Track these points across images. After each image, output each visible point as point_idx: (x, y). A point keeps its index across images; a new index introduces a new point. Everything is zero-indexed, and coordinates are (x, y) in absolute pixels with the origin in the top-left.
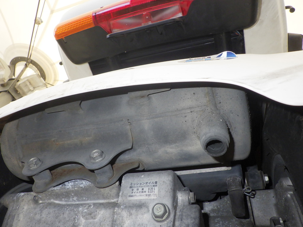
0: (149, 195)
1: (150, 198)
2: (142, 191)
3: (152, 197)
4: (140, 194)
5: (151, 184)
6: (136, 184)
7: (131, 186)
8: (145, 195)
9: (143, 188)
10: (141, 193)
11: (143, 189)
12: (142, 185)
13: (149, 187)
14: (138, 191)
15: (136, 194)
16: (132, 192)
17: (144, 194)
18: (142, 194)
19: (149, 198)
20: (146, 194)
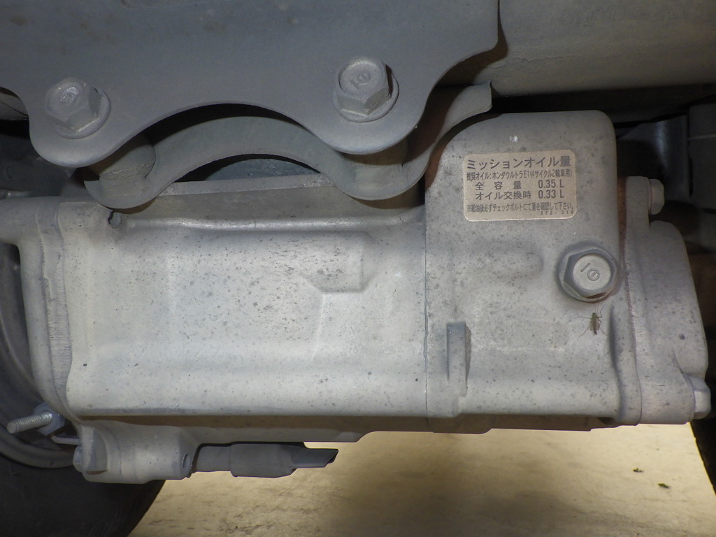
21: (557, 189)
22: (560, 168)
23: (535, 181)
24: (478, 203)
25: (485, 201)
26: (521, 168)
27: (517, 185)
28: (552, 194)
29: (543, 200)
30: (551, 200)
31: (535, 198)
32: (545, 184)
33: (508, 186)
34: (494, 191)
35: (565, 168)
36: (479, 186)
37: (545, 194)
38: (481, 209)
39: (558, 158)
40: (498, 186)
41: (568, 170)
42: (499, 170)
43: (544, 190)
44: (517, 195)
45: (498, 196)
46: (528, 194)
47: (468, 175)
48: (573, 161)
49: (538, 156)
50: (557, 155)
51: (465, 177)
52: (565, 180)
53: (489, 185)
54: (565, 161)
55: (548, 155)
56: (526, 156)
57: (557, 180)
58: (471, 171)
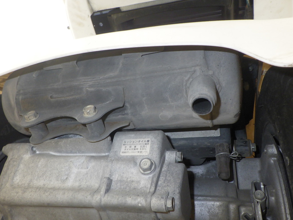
21: (145, 148)
22: (146, 143)
23: (140, 146)
24: (124, 151)
25: (126, 151)
26: (137, 143)
27: (135, 147)
28: (143, 149)
29: (141, 151)
30: (143, 151)
31: (139, 150)
32: (142, 146)
33: (133, 147)
34: (129, 148)
35: (148, 143)
36: (126, 147)
37: (142, 149)
38: (125, 152)
39: (146, 141)
40: (130, 147)
41: (148, 144)
42: (132, 143)
43: (142, 148)
44: (135, 149)
45: (130, 149)
46: (137, 149)
47: (124, 144)
48: (150, 141)
49: (141, 140)
50: (147, 140)
51: (123, 145)
52: (147, 145)
53: (128, 147)
54: (148, 141)
55: (144, 140)
56: (138, 140)
57: (145, 146)
58: (124, 143)
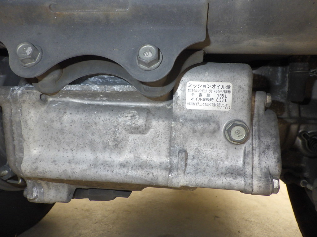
0: (219, 105)
1: (220, 109)
2: (208, 98)
3: (223, 109)
4: (205, 102)
5: (220, 89)
6: (197, 86)
7: (190, 88)
8: (211, 105)
9: (208, 93)
10: (206, 100)
11: (208, 95)
12: (206, 89)
13: (217, 93)
14: (202, 98)
15: (198, 101)
16: (192, 97)
17: (211, 102)
18: (208, 102)
19: (218, 109)
20: (214, 104)
